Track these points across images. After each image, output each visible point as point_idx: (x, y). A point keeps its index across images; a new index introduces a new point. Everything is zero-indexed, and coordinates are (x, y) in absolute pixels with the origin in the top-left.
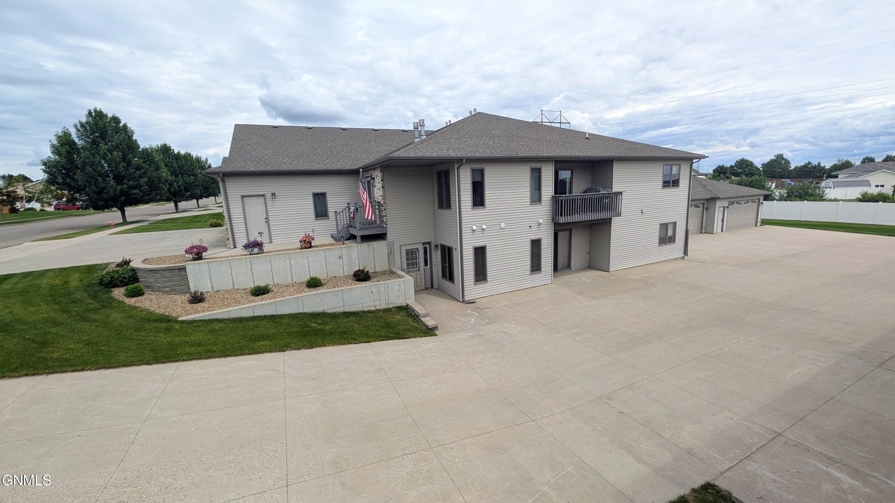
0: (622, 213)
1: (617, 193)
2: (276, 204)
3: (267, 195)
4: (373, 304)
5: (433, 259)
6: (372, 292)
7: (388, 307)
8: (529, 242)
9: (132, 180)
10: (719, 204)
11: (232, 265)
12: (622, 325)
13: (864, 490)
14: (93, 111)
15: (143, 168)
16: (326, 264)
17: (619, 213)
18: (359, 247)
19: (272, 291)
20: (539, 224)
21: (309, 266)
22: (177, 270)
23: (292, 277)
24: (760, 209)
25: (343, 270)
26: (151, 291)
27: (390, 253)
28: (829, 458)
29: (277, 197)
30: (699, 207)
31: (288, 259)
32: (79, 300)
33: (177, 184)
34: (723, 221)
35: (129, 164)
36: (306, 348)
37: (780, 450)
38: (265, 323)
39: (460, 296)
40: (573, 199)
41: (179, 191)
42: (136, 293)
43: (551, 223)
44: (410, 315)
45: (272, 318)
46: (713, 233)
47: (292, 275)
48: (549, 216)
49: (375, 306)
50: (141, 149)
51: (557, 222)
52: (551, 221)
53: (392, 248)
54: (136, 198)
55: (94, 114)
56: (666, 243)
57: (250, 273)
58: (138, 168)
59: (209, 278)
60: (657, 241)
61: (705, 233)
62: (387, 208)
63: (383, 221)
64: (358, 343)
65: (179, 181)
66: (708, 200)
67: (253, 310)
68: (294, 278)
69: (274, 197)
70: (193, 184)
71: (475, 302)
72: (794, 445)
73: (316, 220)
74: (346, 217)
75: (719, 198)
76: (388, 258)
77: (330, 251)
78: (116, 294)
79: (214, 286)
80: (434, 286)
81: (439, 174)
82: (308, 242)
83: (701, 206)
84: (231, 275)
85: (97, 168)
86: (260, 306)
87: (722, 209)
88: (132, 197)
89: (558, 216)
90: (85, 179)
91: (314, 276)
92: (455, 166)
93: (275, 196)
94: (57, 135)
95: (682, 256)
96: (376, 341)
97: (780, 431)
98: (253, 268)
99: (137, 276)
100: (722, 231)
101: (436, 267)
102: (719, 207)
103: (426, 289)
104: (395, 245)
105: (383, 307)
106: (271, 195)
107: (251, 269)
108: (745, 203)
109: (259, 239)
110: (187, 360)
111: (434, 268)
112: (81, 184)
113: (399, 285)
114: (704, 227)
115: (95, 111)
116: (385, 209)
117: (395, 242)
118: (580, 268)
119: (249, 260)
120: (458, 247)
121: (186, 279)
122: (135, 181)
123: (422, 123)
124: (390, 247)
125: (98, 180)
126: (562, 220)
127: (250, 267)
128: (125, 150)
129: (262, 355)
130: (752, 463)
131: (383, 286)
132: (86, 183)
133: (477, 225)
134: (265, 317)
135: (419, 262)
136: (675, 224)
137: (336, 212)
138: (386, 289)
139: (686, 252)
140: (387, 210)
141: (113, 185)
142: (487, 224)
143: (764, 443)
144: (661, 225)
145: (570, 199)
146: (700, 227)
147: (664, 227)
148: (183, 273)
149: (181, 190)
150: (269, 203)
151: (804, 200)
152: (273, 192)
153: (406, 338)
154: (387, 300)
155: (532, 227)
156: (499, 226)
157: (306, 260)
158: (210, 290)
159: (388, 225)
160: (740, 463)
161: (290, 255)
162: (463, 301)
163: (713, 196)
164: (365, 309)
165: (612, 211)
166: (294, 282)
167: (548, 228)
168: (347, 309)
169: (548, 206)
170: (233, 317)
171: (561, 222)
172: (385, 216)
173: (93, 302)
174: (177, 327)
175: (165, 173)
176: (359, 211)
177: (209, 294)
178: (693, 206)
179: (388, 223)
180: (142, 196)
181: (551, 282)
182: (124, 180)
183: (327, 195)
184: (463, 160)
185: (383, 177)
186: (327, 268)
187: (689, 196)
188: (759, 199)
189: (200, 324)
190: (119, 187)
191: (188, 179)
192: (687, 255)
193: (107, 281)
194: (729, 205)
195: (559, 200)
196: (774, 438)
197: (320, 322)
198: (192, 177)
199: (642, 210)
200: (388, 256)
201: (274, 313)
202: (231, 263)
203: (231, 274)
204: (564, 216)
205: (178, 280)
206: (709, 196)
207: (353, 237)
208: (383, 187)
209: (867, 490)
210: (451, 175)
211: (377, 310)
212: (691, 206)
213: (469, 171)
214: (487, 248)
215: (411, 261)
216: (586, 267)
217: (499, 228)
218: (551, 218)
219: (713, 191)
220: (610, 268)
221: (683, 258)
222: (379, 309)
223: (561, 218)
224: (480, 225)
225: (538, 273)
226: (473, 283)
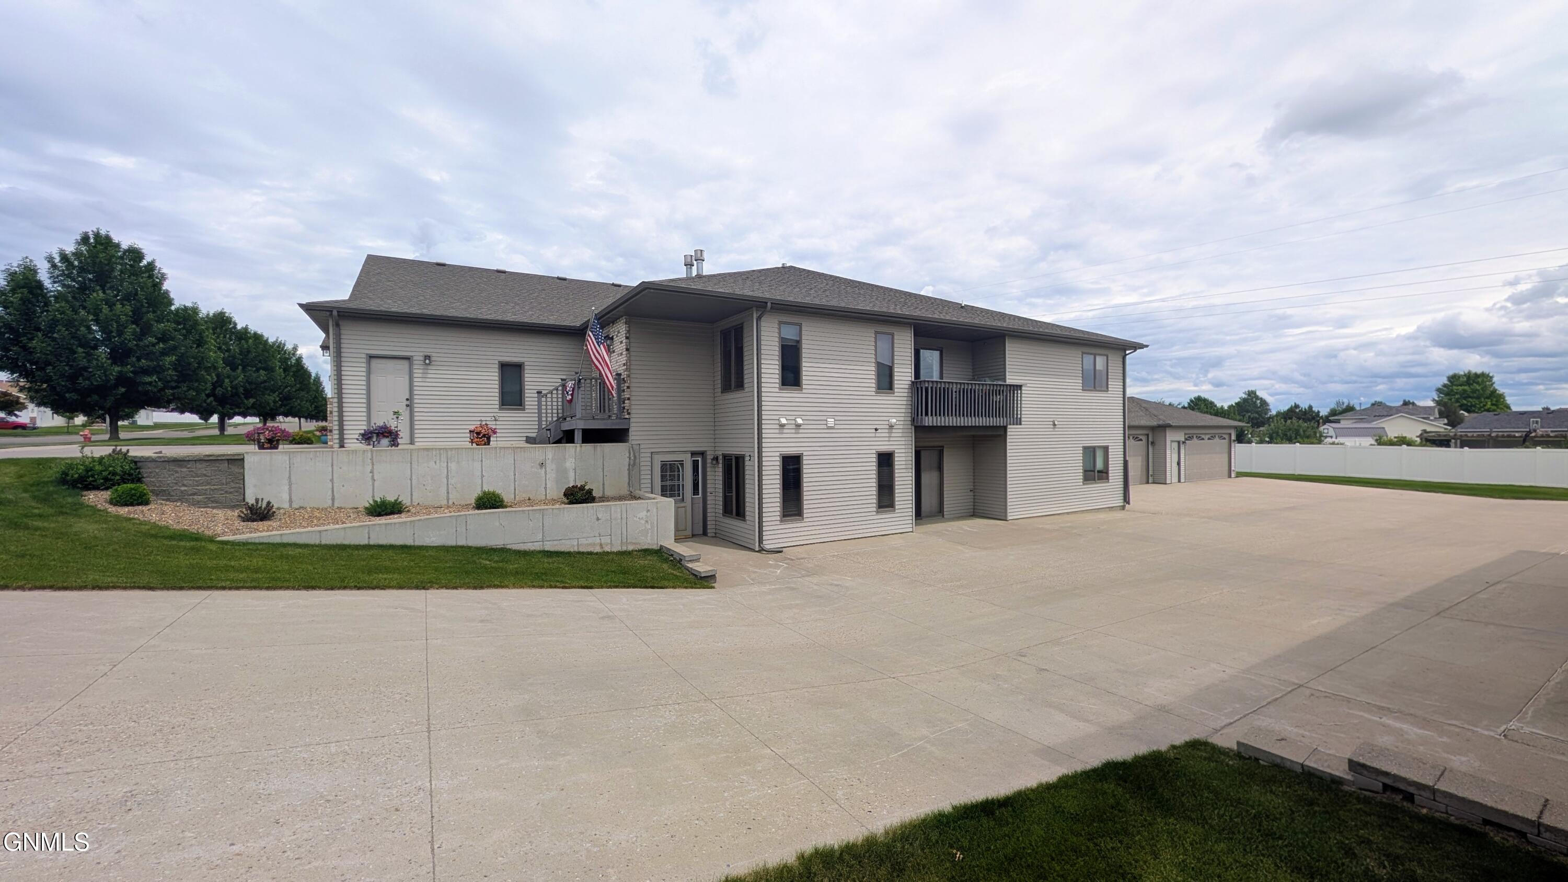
0: (1023, 419)
1: (1013, 386)
2: (430, 376)
3: (415, 358)
4: (597, 540)
5: (708, 482)
6: (598, 519)
7: (624, 548)
8: (874, 456)
9: (145, 359)
10: (1172, 437)
11: (335, 462)
12: (1034, 577)
13: (1440, 740)
14: (91, 236)
15: (173, 339)
16: (515, 475)
17: (1019, 419)
18: (578, 449)
19: (409, 511)
20: (891, 427)
21: (482, 476)
22: (226, 462)
23: (448, 493)
24: (1233, 450)
25: (546, 488)
26: (163, 500)
27: (633, 465)
28: (1382, 708)
29: (433, 363)
30: (1141, 440)
31: (444, 459)
32: (10, 501)
33: (231, 382)
34: (1179, 464)
35: (146, 330)
36: (469, 588)
37: (1304, 702)
38: (391, 553)
39: (754, 540)
40: (944, 388)
41: (232, 396)
42: (135, 498)
43: (910, 427)
44: (666, 560)
45: (404, 547)
46: (1166, 484)
47: (448, 489)
48: (907, 415)
49: (601, 545)
50: (173, 308)
51: (919, 424)
52: (910, 423)
53: (637, 457)
54: (146, 393)
55: (92, 241)
56: (1094, 480)
57: (369, 479)
58: (163, 338)
59: (286, 482)
60: (1080, 476)
61: (1154, 483)
62: (632, 385)
63: (624, 408)
64: (569, 588)
65: (236, 379)
66: (1153, 429)
67: (369, 534)
68: (451, 496)
69: (427, 361)
70: (262, 385)
71: (781, 552)
72: (1326, 697)
73: (500, 409)
74: (557, 402)
75: (1170, 426)
76: (629, 474)
77: (525, 452)
78: (91, 500)
79: (294, 498)
80: (709, 531)
81: (725, 334)
82: (484, 436)
83: (1144, 438)
84: (332, 480)
85: (78, 330)
86: (384, 526)
87: (1175, 445)
88: (140, 389)
89: (922, 415)
90: (49, 348)
91: (491, 490)
92: (752, 314)
93: (429, 360)
94: (8, 269)
95: (1122, 504)
96: (602, 587)
97: (1301, 683)
98: (375, 471)
99: (139, 473)
100: (1179, 481)
101: (713, 498)
102: (1172, 441)
103: (693, 536)
104: (642, 451)
105: (615, 550)
106: (422, 358)
107: (372, 472)
108: (1209, 439)
109: (392, 424)
110: (230, 588)
111: (710, 498)
112: (39, 358)
113: (648, 511)
114: (1151, 473)
115: (97, 235)
116: (628, 387)
117: (642, 446)
118: (957, 515)
119: (369, 455)
120: (754, 452)
121: (241, 482)
122: (152, 360)
123: (699, 255)
124: (634, 454)
125: (75, 353)
126: (929, 421)
127: (370, 468)
128: (142, 306)
129: (382, 592)
130: (1262, 717)
131: (619, 510)
132: (49, 357)
133: (789, 417)
134: (392, 547)
135: (683, 485)
136: (1106, 449)
137: (539, 393)
138: (624, 516)
139: (1126, 499)
140: (632, 389)
141: (103, 364)
142: (804, 418)
143: (1278, 696)
144: (1085, 449)
145: (940, 388)
146: (1145, 473)
147: (1090, 452)
148: (235, 469)
149: (236, 394)
150: (418, 373)
151: (1295, 443)
152: (429, 354)
153: (658, 588)
154: (624, 536)
155: (879, 431)
156: (825, 422)
157: (477, 465)
158: (286, 505)
159: (632, 416)
160: (1245, 719)
161: (449, 453)
162: (762, 550)
163: (1161, 423)
164: (581, 550)
165: (1006, 417)
166: (451, 503)
167: (905, 435)
168: (549, 547)
169: (905, 399)
170: (328, 543)
171: (927, 425)
172: (629, 399)
173: (40, 506)
174: (213, 547)
175: (213, 355)
176: (583, 385)
177: (282, 511)
178: (1131, 438)
179: (632, 411)
180: (162, 389)
181: (911, 530)
182: (129, 357)
183: (526, 367)
184: (766, 303)
185: (628, 332)
186: (515, 481)
187: (1124, 422)
188: (1230, 434)
189: (260, 547)
190: (117, 369)
191: (255, 375)
192: (1128, 503)
193: (76, 476)
194: (1186, 439)
195: (922, 388)
196: (1293, 690)
197: (496, 558)
198: (262, 372)
199: (1054, 422)
200: (629, 470)
201: (409, 542)
202: (335, 457)
203: (331, 477)
204: (932, 415)
205: (224, 481)
206: (1154, 423)
207: (568, 437)
208: (627, 350)
209: (1445, 739)
210: (745, 331)
211: (604, 552)
212: (1129, 438)
213: (777, 326)
214: (804, 458)
215: (668, 483)
216: (968, 514)
217: (825, 427)
218: (910, 419)
219: (1161, 417)
220: (1009, 514)
221: (1123, 508)
222: (609, 550)
223: (927, 418)
224: (793, 418)
225: (889, 511)
226: (778, 518)
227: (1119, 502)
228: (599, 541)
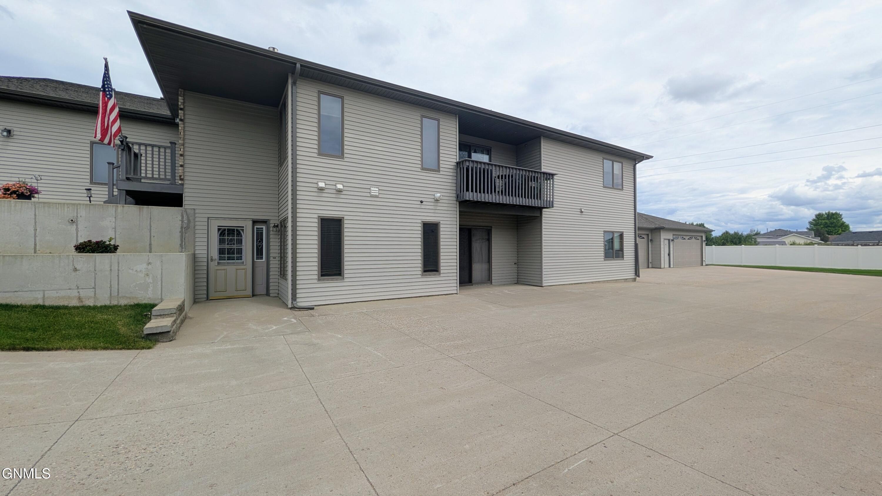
0: (555, 202)
1: (547, 173)
2: (12, 148)
4: (74, 294)
5: (271, 247)
6: (75, 270)
8: (420, 225)
10: (664, 236)
12: (551, 335)
16: (36, 230)
17: (551, 203)
20: (436, 201)
24: (704, 249)
27: (187, 229)
29: (14, 136)
30: (643, 238)
34: (669, 255)
39: (288, 298)
43: (455, 202)
46: (661, 268)
49: (79, 298)
51: (462, 200)
52: (455, 199)
53: (192, 221)
56: (613, 258)
60: (602, 254)
61: (653, 268)
62: (186, 153)
63: (177, 174)
66: (652, 229)
69: (6, 134)
71: (313, 309)
73: (92, 183)
75: (663, 228)
76: (182, 236)
80: (271, 292)
83: (645, 237)
87: (667, 242)
89: (464, 192)
92: (289, 80)
95: (634, 277)
100: (670, 267)
101: (276, 262)
102: (665, 239)
103: (254, 295)
104: (197, 215)
105: (101, 303)
108: (688, 239)
113: (149, 263)
114: (651, 261)
116: (182, 155)
117: (197, 211)
118: (502, 283)
124: (188, 217)
126: (470, 196)
133: (328, 182)
135: (243, 249)
136: (621, 236)
138: (114, 268)
139: (637, 274)
140: (186, 157)
144: (606, 233)
146: (646, 261)
147: (609, 236)
152: (9, 128)
154: (115, 289)
155: (424, 203)
156: (368, 191)
159: (186, 182)
162: (293, 308)
163: (657, 226)
164: (47, 303)
167: (450, 209)
169: (451, 177)
171: (468, 200)
172: (181, 166)
179: (186, 178)
181: (455, 292)
185: (183, 103)
186: (35, 236)
188: (702, 237)
192: (639, 276)
194: (674, 238)
195: (463, 168)
199: (581, 209)
200: (181, 232)
204: (472, 191)
206: (653, 226)
208: (181, 120)
211: (82, 306)
213: (316, 95)
214: (345, 222)
215: (227, 247)
216: (514, 282)
217: (368, 195)
218: (455, 195)
219: (656, 223)
220: (544, 282)
221: (634, 280)
222: (92, 305)
223: (467, 193)
224: (334, 183)
225: (435, 275)
226: (316, 277)
227: (632, 275)
228: (77, 294)
